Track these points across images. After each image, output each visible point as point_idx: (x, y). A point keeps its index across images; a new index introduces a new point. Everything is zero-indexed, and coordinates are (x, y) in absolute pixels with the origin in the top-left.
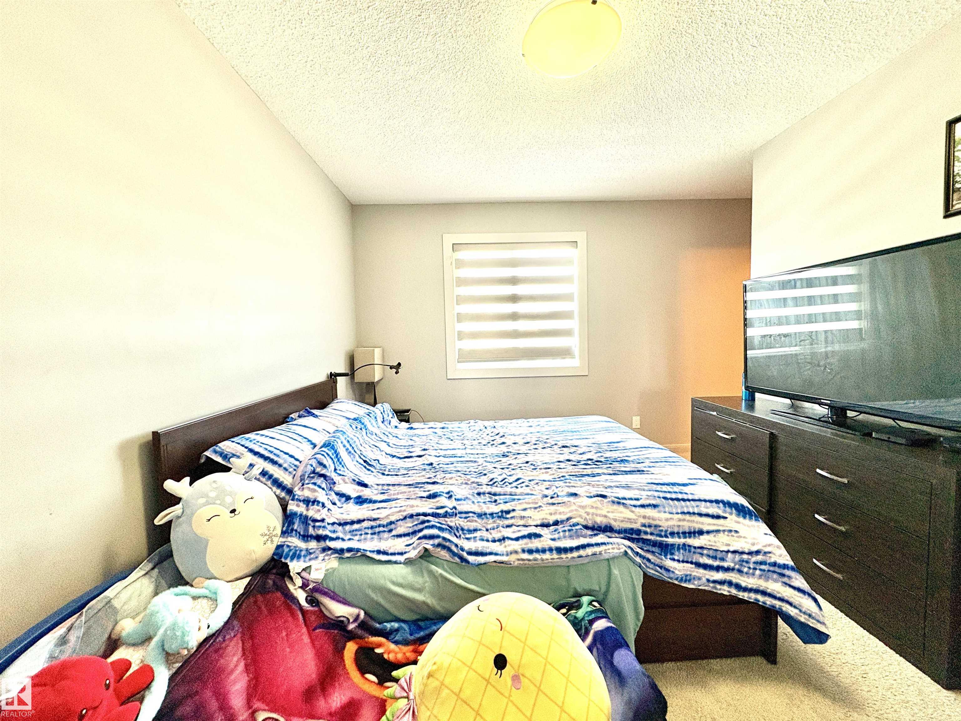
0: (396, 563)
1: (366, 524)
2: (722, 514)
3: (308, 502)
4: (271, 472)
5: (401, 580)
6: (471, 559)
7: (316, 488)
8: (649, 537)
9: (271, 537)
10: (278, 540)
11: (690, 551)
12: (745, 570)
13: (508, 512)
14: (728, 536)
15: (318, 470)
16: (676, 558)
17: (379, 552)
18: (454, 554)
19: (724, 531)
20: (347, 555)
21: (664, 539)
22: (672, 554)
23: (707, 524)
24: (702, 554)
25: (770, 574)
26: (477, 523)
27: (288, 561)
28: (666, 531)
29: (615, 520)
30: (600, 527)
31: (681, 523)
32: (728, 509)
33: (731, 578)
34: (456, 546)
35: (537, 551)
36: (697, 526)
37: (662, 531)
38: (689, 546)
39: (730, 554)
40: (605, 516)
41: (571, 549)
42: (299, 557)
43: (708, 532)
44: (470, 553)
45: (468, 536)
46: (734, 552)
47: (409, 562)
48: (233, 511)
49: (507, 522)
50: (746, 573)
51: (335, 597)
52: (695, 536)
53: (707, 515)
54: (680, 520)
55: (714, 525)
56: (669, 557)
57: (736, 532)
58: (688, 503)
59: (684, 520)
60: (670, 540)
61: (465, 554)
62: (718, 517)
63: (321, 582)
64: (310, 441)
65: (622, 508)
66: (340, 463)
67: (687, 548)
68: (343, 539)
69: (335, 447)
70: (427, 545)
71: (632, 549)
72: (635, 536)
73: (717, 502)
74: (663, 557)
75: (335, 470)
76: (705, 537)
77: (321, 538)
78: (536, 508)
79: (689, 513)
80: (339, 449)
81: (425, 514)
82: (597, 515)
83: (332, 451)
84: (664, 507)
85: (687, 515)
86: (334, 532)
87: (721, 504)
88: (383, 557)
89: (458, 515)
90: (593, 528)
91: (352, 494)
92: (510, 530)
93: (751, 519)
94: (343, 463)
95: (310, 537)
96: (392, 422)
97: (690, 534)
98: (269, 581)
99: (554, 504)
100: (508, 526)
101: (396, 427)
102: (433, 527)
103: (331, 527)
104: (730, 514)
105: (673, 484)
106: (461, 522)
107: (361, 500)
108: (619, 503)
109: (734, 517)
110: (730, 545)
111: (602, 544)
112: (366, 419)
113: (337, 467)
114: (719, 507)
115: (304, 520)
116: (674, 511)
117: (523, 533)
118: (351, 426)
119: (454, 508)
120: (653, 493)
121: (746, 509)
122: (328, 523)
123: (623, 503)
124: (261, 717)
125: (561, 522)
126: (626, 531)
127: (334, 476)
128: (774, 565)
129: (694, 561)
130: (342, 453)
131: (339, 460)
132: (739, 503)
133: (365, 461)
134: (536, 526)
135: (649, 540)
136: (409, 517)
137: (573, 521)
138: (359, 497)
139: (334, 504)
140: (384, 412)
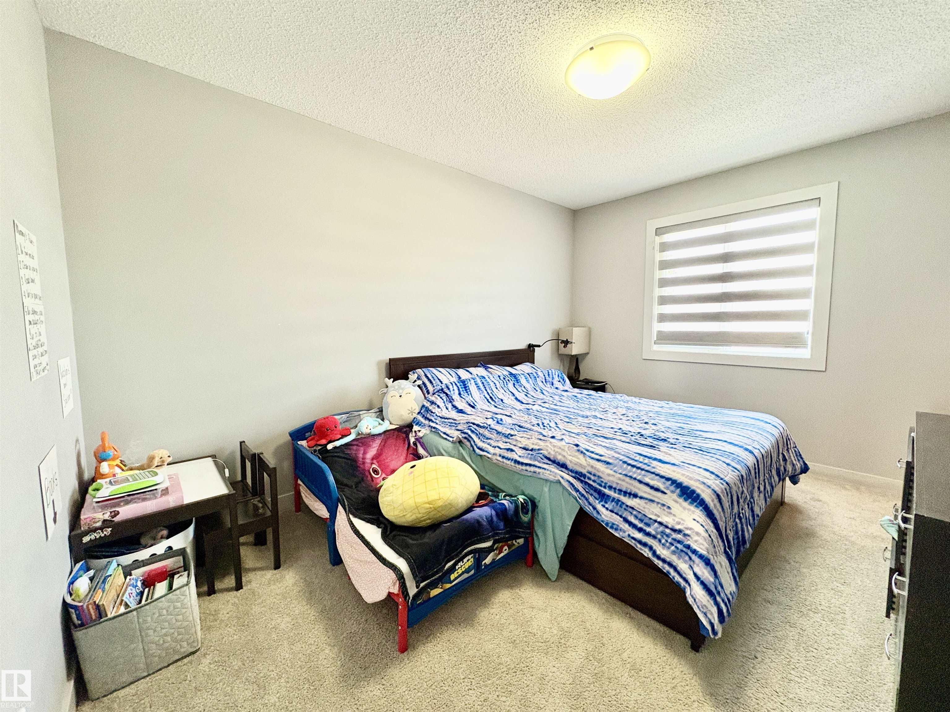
0: (449, 440)
1: (449, 421)
2: (663, 488)
3: (432, 403)
4: (428, 386)
5: (446, 449)
6: (478, 451)
7: (439, 398)
8: (591, 482)
9: (412, 413)
10: (415, 415)
11: (621, 506)
12: (664, 541)
13: (512, 435)
14: (660, 508)
15: (446, 390)
16: (608, 507)
17: (445, 433)
18: (472, 446)
19: (658, 503)
20: (433, 430)
21: (602, 489)
22: (606, 503)
23: (643, 491)
24: (631, 514)
25: (683, 554)
26: (494, 436)
27: (414, 424)
28: (606, 483)
29: (571, 462)
30: (559, 463)
31: (619, 482)
32: (672, 488)
34: (474, 442)
35: (507, 458)
36: (634, 490)
37: (602, 482)
38: (623, 503)
39: (656, 524)
40: (564, 456)
41: (522, 464)
42: (420, 425)
43: (641, 498)
44: (479, 448)
45: (485, 440)
46: (661, 523)
47: (453, 442)
48: (401, 396)
49: (507, 440)
50: (663, 545)
51: (423, 446)
52: (629, 497)
53: (647, 485)
54: (620, 479)
55: (651, 494)
56: (602, 503)
57: (669, 508)
58: (639, 471)
59: (623, 480)
60: (607, 491)
61: (475, 447)
62: (657, 490)
63: (421, 438)
64: (460, 378)
65: (581, 456)
66: (467, 392)
67: (620, 503)
68: (437, 424)
69: (466, 383)
70: (461, 436)
71: (572, 484)
72: (582, 479)
73: (668, 479)
74: (597, 502)
75: (460, 394)
76: (637, 500)
77: (430, 420)
78: (529, 438)
79: (631, 477)
80: (469, 384)
81: (474, 424)
82: (560, 454)
83: (461, 384)
84: (615, 467)
85: (628, 478)
86: (436, 419)
87: (670, 482)
88: (445, 436)
89: (489, 429)
90: (554, 462)
91: (460, 408)
92: (505, 444)
93: (691, 503)
94: (469, 393)
95: (426, 418)
96: (557, 384)
97: (625, 493)
98: (405, 430)
99: (540, 439)
100: (506, 443)
101: (557, 388)
102: (471, 430)
103: (436, 417)
104: (673, 492)
105: (655, 459)
106: (486, 433)
107: (461, 411)
108: (582, 452)
109: (675, 496)
110: (659, 516)
111: (543, 468)
112: (522, 376)
113: (462, 393)
114: (664, 483)
115: (427, 410)
116: (620, 471)
117: (508, 447)
118: (499, 376)
119: (489, 425)
120: (622, 457)
121: (695, 495)
122: (436, 415)
123: (584, 454)
124: (374, 466)
125: (535, 450)
126: (576, 472)
127: (456, 396)
128: (688, 547)
129: (624, 516)
130: (472, 387)
131: (466, 390)
132: (693, 488)
133: (491, 397)
134: (520, 448)
135: (592, 485)
136: (467, 423)
137: (541, 452)
138: (461, 410)
139: (447, 409)
140: (549, 375)
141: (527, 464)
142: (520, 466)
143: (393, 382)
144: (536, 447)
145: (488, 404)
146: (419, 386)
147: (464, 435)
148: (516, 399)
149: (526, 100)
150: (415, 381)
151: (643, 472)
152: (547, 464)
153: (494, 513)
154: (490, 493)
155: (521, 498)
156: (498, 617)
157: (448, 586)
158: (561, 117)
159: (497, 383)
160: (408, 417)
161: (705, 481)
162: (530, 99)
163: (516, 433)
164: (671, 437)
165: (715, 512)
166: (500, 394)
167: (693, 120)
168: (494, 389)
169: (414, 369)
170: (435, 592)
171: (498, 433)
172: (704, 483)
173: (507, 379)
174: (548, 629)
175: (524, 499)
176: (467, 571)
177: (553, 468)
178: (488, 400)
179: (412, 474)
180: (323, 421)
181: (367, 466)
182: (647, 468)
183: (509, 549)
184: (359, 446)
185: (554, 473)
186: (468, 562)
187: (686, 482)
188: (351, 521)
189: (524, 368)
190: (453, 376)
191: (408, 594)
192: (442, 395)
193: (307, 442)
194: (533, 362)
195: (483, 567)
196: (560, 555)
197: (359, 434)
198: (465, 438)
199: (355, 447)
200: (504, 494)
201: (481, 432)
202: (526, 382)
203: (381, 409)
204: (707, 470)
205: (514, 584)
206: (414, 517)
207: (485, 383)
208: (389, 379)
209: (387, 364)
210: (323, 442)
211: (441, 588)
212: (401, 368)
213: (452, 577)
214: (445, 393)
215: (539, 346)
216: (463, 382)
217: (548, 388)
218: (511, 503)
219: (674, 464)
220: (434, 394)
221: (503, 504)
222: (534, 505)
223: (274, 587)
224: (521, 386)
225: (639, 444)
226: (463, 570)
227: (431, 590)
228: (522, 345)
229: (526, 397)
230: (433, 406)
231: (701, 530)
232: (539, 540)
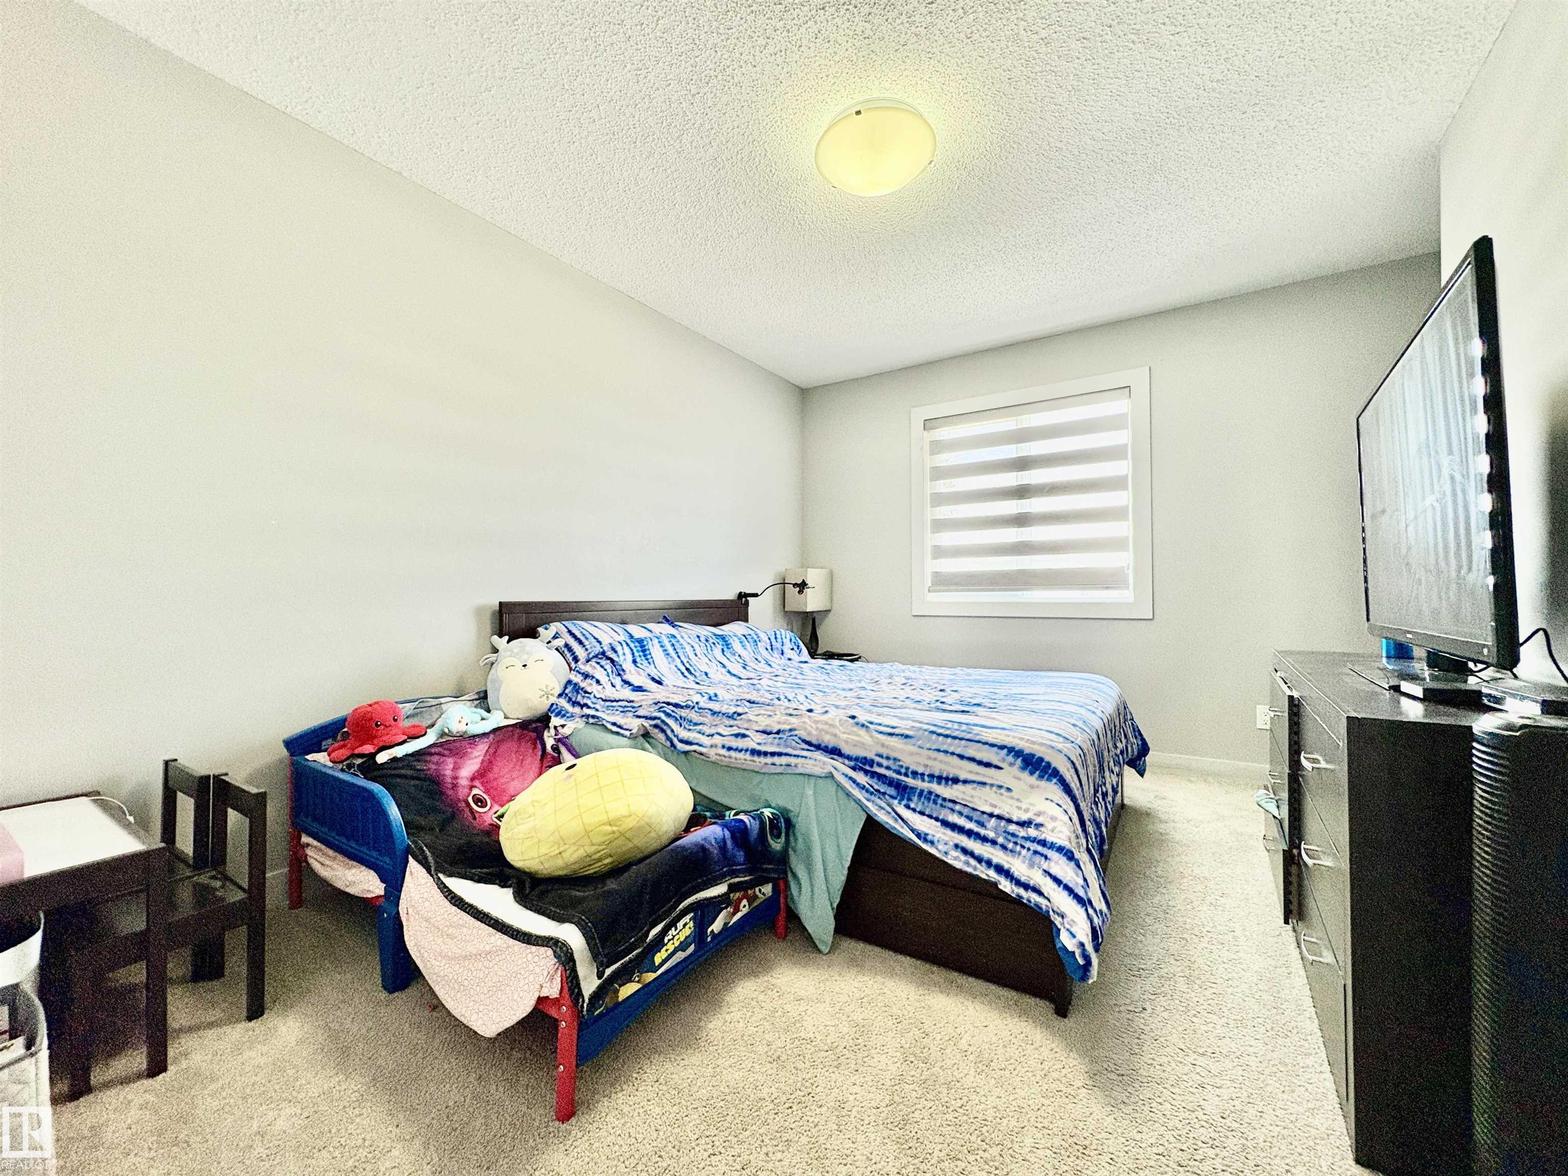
0: (623, 735)
1: (620, 703)
2: (995, 762)
3: (586, 676)
4: (575, 650)
6: (680, 746)
7: (598, 666)
8: (882, 771)
9: (548, 695)
10: (553, 699)
11: (934, 802)
12: (1010, 846)
13: (739, 715)
14: (996, 793)
15: (610, 654)
16: (912, 805)
17: (614, 724)
18: (668, 738)
19: (992, 785)
20: (591, 720)
21: (902, 778)
22: (909, 799)
23: (965, 770)
24: (953, 810)
25: (1038, 858)
26: (708, 719)
27: (552, 715)
28: (907, 768)
29: (846, 742)
30: (827, 747)
31: (930, 763)
32: (1010, 758)
33: (990, 856)
34: (673, 731)
35: (736, 749)
36: (952, 772)
37: (902, 766)
38: (938, 796)
39: (993, 819)
40: (835, 735)
41: (765, 754)
42: (564, 716)
43: (965, 782)
44: (682, 741)
45: (691, 727)
46: (999, 817)
47: (633, 737)
48: (525, 666)
49: (732, 722)
50: (1009, 851)
51: (571, 749)
52: (947, 783)
53: (972, 760)
54: (929, 758)
55: (977, 773)
56: (904, 802)
57: (1009, 789)
58: (957, 741)
59: (935, 759)
60: (910, 781)
61: (675, 740)
62: (988, 765)
63: (567, 737)
64: (631, 637)
65: (862, 732)
66: (647, 659)
67: (933, 797)
68: (597, 710)
69: (645, 643)
70: (647, 724)
71: (851, 778)
72: (867, 768)
73: (1002, 747)
74: (896, 802)
75: (635, 662)
76: (960, 787)
77: (582, 706)
78: (770, 716)
79: (946, 752)
80: (650, 646)
81: (668, 704)
82: (827, 733)
83: (637, 644)
84: (918, 740)
85: (942, 754)
86: (595, 704)
87: (1005, 751)
88: (615, 729)
89: (696, 709)
90: (818, 747)
91: (637, 683)
92: (729, 729)
93: (1041, 777)
94: (651, 660)
95: (575, 703)
96: (789, 653)
97: (940, 779)
98: (534, 725)
99: (791, 715)
100: (731, 726)
101: (790, 659)
102: (664, 712)
103: (594, 700)
104: (1011, 765)
105: (976, 725)
106: (693, 716)
107: (639, 689)
108: (863, 725)
109: (1015, 770)
110: (995, 806)
111: (802, 757)
112: (735, 638)
113: (638, 659)
114: (998, 754)
115: (577, 689)
116: (928, 746)
117: (736, 732)
118: (698, 637)
119: (697, 703)
120: (926, 727)
121: (1044, 764)
122: (595, 697)
123: (867, 727)
124: (475, 791)
125: (784, 731)
126: (857, 759)
127: (628, 665)
128: (1043, 843)
129: (941, 817)
130: (656, 651)
131: (645, 656)
132: (1038, 755)
133: (687, 669)
134: (757, 731)
135: (885, 776)
136: (656, 704)
137: (796, 733)
138: (640, 687)
139: (614, 686)
140: (776, 638)
141: (773, 754)
142: (763, 760)
143: (508, 642)
144: (787, 727)
145: (685, 679)
146: (557, 649)
147: (652, 723)
148: (729, 672)
149: (751, 184)
150: (549, 642)
151: (963, 742)
152: (808, 750)
153: (727, 833)
154: (708, 814)
155: (767, 812)
156: (741, 1025)
157: (650, 977)
158: (800, 224)
159: (696, 646)
160: (541, 706)
161: (1054, 744)
162: (757, 184)
163: (746, 710)
164: (986, 702)
165: (1072, 785)
166: (701, 664)
167: (979, 258)
168: (692, 656)
169: (546, 623)
170: (627, 990)
171: (714, 713)
172: (1053, 748)
173: (711, 641)
174: (833, 1028)
175: (772, 813)
176: (682, 947)
177: (819, 755)
178: (683, 673)
179: (573, 778)
181: (462, 792)
182: (968, 736)
183: (750, 905)
184: (444, 756)
185: (821, 763)
186: (685, 929)
187: (1028, 748)
188: (442, 883)
189: (734, 629)
190: (620, 633)
191: (580, 994)
192: (604, 662)
193: (329, 755)
194: (746, 620)
195: (709, 939)
196: (835, 905)
197: (443, 734)
198: (656, 726)
199: (435, 758)
200: (733, 812)
201: (683, 715)
202: (742, 648)
204: (1051, 732)
205: (762, 967)
206: (581, 853)
207: (677, 646)
208: (501, 636)
209: (493, 613)
210: (368, 749)
211: (638, 982)
212: (522, 621)
213: (658, 959)
214: (608, 658)
215: (756, 595)
216: (640, 641)
217: (776, 659)
218: (754, 819)
219: (1003, 729)
220: (588, 661)
221: (741, 821)
222: (789, 824)
223: (252, 1054)
224: (734, 655)
225: (944, 711)
226: (677, 944)
227: (620, 986)
228: (730, 594)
229: (744, 671)
230: (589, 681)
231: (1058, 812)
232: (799, 884)
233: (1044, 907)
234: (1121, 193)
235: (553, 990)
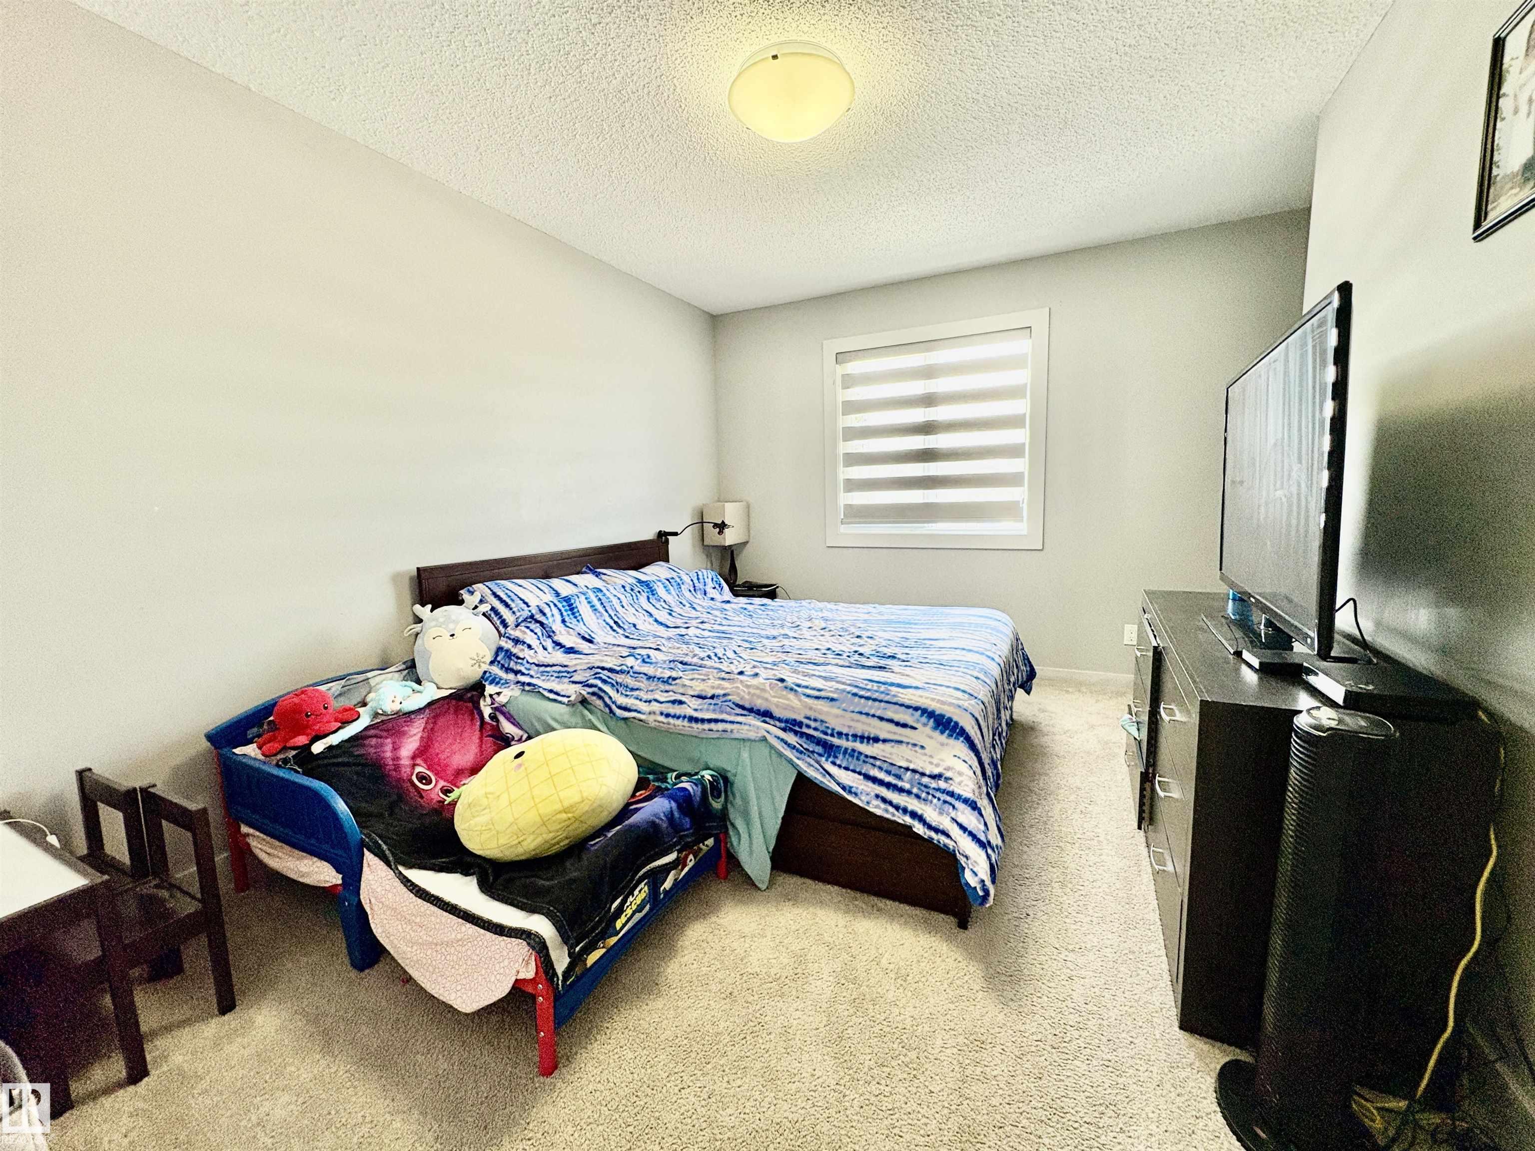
0: (560, 702)
1: (554, 668)
2: (911, 722)
3: (517, 641)
4: (502, 613)
5: (558, 717)
6: (618, 712)
7: (528, 631)
8: (811, 732)
9: (479, 663)
10: (485, 667)
11: (858, 759)
12: (924, 795)
13: (674, 679)
14: (911, 750)
15: (539, 617)
16: (838, 762)
17: (551, 691)
18: (607, 705)
19: (908, 743)
20: (527, 688)
21: (829, 738)
22: (836, 757)
23: (884, 730)
24: (874, 765)
25: (945, 805)
26: (643, 684)
27: (486, 683)
28: (833, 729)
29: (777, 706)
30: (759, 710)
31: (852, 724)
32: (924, 719)
33: (906, 804)
34: (610, 698)
35: (674, 716)
36: (873, 732)
37: (828, 728)
38: (860, 753)
39: (909, 773)
40: (767, 700)
41: (703, 721)
42: (497, 683)
43: (884, 741)
44: (620, 707)
45: (628, 693)
46: (914, 771)
47: (570, 704)
48: (452, 635)
49: (667, 687)
50: (922, 800)
51: (510, 718)
52: (868, 742)
53: (891, 721)
54: (853, 720)
55: (895, 733)
56: (831, 759)
57: (922, 747)
58: (877, 703)
59: (858, 721)
60: (836, 741)
61: (614, 707)
62: (904, 726)
63: (504, 706)
64: (557, 594)
65: (791, 696)
66: (576, 617)
67: (856, 754)
68: (532, 677)
69: (573, 601)
70: (585, 691)
71: (782, 740)
72: (797, 728)
73: (916, 709)
74: (823, 759)
75: (563, 621)
76: (880, 745)
77: (516, 672)
78: (704, 680)
79: (867, 714)
80: (577, 604)
81: (603, 668)
82: (759, 697)
83: (565, 604)
84: (842, 703)
85: (864, 716)
86: (529, 669)
87: (919, 712)
88: (552, 696)
89: (631, 673)
90: (751, 710)
91: (568, 645)
92: (666, 694)
93: (950, 736)
94: (579, 618)
95: (508, 670)
96: (712, 593)
97: (862, 738)
98: (469, 695)
99: (723, 679)
100: (667, 691)
101: (712, 599)
102: (600, 678)
103: (528, 666)
104: (925, 725)
105: (892, 684)
106: (629, 681)
107: (571, 651)
108: (792, 689)
109: (928, 730)
110: (911, 762)
111: (738, 723)
112: (659, 584)
113: (567, 619)
114: (913, 715)
115: (509, 655)
116: (851, 708)
117: (672, 698)
118: (623, 587)
119: (632, 667)
120: (849, 688)
121: (952, 724)
122: (528, 662)
123: (796, 691)
124: (418, 769)
125: (718, 696)
126: (787, 721)
127: (557, 626)
128: (952, 794)
129: (863, 771)
130: (583, 608)
131: (573, 614)
132: (948, 715)
133: (616, 622)
134: (693, 696)
135: (812, 736)
136: (591, 668)
137: (729, 698)
138: (572, 648)
139: (545, 649)
140: (698, 579)
141: (710, 721)
142: (700, 726)
143: (432, 611)
144: (721, 692)
145: (614, 633)
146: (484, 614)
147: (591, 690)
148: (656, 621)
149: (659, 118)
150: (476, 607)
151: (882, 704)
152: (742, 715)
153: (674, 805)
154: (651, 777)
155: (707, 775)
156: (695, 966)
157: (613, 940)
158: (711, 160)
159: (622, 597)
160: (473, 674)
161: (961, 703)
162: (665, 118)
163: (681, 674)
164: (899, 652)
165: (976, 742)
166: (629, 616)
167: (893, 199)
168: (619, 608)
169: (467, 584)
170: (593, 957)
171: (649, 678)
172: (959, 707)
173: (637, 589)
174: (774, 961)
175: (712, 776)
176: (640, 909)
177: (754, 721)
178: (611, 627)
179: (523, 768)
180: (296, 700)
181: (405, 771)
182: (887, 698)
183: (695, 858)
184: (381, 737)
185: (754, 727)
186: (641, 893)
187: (939, 708)
188: (405, 877)
189: (655, 572)
190: (546, 591)
191: (555, 974)
192: (533, 626)
194: (667, 561)
195: (662, 896)
196: (771, 850)
197: (376, 715)
198: (594, 694)
199: (373, 741)
200: (675, 774)
201: (619, 680)
202: (666, 593)
203: (409, 664)
204: (958, 689)
205: (708, 909)
206: (539, 840)
207: (604, 599)
208: (423, 605)
209: (411, 578)
210: (302, 740)
211: (603, 947)
212: (442, 585)
213: (619, 924)
214: (537, 621)
215: (676, 534)
216: (567, 600)
217: (699, 600)
218: (696, 785)
219: (916, 688)
220: (517, 626)
221: (685, 789)
222: (726, 780)
224: (659, 601)
225: (864, 667)
226: (634, 907)
227: (587, 955)
228: (647, 534)
229: (670, 618)
230: (520, 646)
231: (964, 768)
232: (738, 834)
233: (951, 847)
234: (1032, 144)
235: (529, 973)
